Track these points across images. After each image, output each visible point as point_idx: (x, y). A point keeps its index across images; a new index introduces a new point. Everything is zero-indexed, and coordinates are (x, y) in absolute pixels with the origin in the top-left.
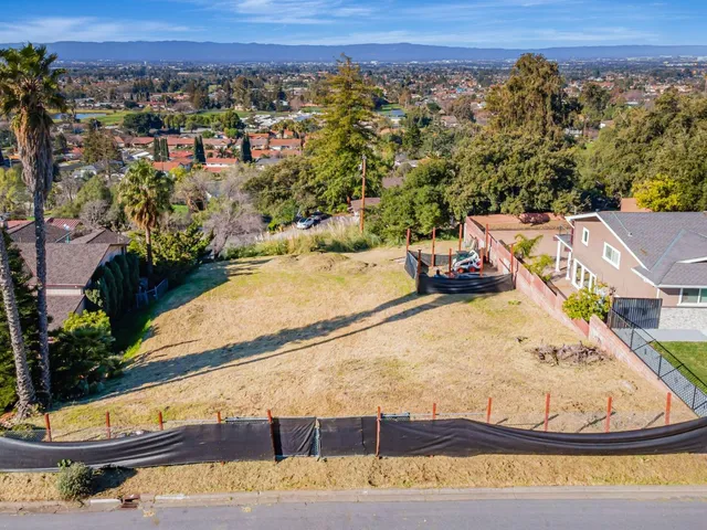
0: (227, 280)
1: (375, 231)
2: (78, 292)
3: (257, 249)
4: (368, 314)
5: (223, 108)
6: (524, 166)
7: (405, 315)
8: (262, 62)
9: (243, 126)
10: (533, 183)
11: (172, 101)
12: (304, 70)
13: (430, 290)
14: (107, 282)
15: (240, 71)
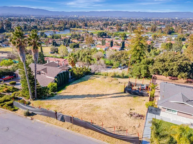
0: (88, 80)
1: (131, 74)
2: (54, 78)
3: (101, 73)
4: (109, 95)
5: (124, 31)
6: (171, 64)
7: (116, 97)
8: (141, 17)
9: (127, 37)
10: (172, 69)
11: (112, 28)
12: (153, 20)
13: (127, 92)
14: (60, 77)
15: (133, 20)
